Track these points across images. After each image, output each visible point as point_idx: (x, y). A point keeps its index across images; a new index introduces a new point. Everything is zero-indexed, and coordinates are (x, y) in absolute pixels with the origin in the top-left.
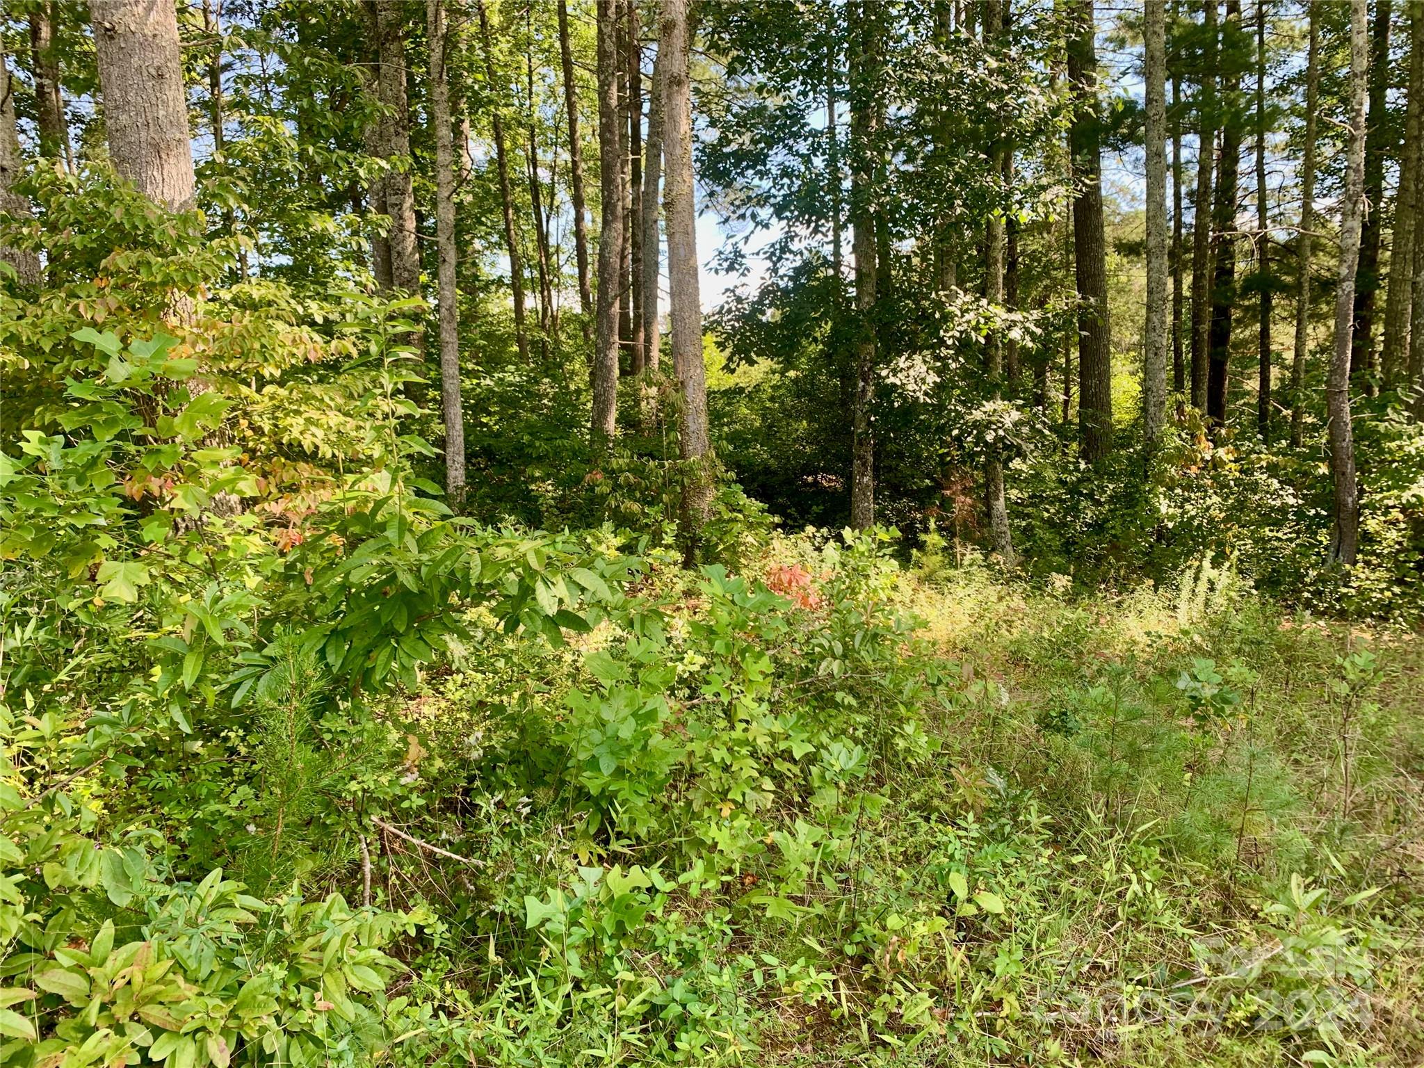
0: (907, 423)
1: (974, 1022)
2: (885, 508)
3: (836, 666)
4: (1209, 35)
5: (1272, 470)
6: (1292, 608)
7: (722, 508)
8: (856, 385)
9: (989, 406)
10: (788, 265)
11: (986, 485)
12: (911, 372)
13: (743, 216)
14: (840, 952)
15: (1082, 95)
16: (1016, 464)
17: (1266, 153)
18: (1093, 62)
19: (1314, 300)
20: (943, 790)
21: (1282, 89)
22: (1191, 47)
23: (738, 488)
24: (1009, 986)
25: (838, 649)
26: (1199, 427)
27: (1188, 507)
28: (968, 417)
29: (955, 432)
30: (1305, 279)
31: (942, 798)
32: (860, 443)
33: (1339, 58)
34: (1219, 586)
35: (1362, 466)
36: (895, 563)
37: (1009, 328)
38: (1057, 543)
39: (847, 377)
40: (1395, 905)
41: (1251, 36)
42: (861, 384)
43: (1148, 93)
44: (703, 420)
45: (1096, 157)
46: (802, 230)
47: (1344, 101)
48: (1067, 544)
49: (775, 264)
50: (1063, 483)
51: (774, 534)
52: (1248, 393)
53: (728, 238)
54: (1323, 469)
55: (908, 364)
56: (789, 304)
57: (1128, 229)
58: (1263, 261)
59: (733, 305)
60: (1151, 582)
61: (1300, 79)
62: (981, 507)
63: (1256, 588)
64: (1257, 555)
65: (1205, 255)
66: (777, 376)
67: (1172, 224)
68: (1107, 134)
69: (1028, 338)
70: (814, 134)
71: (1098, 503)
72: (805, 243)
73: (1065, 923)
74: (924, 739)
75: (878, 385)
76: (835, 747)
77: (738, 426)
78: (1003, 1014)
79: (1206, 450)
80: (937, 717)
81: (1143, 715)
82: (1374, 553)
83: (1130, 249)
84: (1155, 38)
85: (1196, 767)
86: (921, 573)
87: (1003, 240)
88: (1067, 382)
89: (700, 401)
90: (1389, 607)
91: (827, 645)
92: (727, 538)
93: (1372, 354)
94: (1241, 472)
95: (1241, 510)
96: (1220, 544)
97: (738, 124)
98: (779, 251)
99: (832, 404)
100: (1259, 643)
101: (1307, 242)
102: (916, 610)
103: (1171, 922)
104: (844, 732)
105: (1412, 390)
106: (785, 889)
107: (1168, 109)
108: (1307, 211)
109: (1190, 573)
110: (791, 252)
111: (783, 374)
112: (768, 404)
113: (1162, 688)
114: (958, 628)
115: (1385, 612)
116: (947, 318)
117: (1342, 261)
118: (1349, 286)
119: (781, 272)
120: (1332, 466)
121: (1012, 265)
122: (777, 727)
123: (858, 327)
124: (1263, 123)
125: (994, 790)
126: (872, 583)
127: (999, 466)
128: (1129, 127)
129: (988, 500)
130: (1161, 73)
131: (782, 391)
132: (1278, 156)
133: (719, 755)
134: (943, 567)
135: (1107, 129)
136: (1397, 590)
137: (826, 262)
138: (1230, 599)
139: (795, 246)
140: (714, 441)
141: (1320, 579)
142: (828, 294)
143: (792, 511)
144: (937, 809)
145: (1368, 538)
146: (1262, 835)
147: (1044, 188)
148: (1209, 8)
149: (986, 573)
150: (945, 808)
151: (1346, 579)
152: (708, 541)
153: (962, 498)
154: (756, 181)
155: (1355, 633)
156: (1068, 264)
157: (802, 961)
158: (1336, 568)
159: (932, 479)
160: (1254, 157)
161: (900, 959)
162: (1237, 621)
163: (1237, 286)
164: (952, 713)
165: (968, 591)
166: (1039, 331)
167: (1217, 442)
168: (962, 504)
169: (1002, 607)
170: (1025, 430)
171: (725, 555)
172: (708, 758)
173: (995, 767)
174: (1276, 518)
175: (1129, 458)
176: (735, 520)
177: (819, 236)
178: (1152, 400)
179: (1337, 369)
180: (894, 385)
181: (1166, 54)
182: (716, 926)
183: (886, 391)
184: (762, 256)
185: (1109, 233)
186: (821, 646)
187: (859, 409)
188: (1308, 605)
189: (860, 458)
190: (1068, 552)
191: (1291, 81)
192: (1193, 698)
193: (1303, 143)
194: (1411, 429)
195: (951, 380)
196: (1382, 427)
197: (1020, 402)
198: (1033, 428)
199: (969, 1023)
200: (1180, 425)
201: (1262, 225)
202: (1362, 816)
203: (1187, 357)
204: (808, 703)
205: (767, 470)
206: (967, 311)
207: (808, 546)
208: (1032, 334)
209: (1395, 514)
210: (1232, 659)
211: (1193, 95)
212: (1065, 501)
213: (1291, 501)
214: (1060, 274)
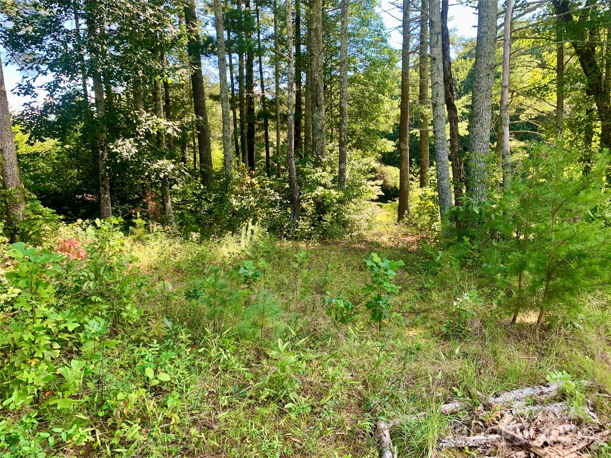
0: (125, 170)
1: (160, 430)
2: (118, 209)
3: (91, 284)
4: (239, 14)
5: (271, 186)
6: (280, 237)
7: (29, 213)
8: (98, 153)
9: (160, 162)
10: (58, 94)
11: (162, 197)
12: (124, 147)
13: (31, 68)
14: (97, 416)
15: (191, 31)
16: (175, 187)
17: (263, 64)
18: (195, 18)
19: (282, 122)
20: (145, 332)
21: (266, 40)
22: (232, 18)
23: (39, 202)
24: (174, 411)
25: (92, 276)
26: (245, 171)
27: (243, 202)
28: (151, 167)
29: (146, 174)
30: (278, 114)
31: (145, 335)
32: (103, 179)
33: (285, 30)
34: (255, 232)
35: (300, 184)
36: (122, 234)
37: (167, 128)
38: (194, 219)
39: (94, 148)
40: (313, 342)
41: (254, 17)
42: (101, 152)
43: (217, 34)
44: (16, 169)
45: (199, 58)
46: (64, 77)
47: (287, 48)
48: (198, 220)
49: (51, 93)
50: (195, 194)
51: (60, 224)
52: (263, 157)
53: (24, 78)
54: (287, 186)
55: (122, 143)
56: (60, 113)
57: (214, 90)
58: (264, 106)
59: (30, 112)
60: (231, 232)
61: (272, 37)
62: (161, 206)
63: (268, 231)
64: (267, 219)
65: (243, 102)
66: (60, 148)
67: (230, 89)
68: (202, 49)
69: (175, 133)
70: (67, 32)
71: (209, 202)
72: (66, 84)
73: (198, 378)
74: (135, 311)
75: (109, 152)
76: (92, 322)
77: (38, 172)
78: (172, 423)
79: (248, 179)
80: (141, 300)
81: (226, 286)
82: (305, 215)
83: (215, 98)
84: (218, 12)
85: (247, 303)
86: (135, 237)
87: (161, 90)
88: (194, 152)
89: (13, 159)
90: (310, 235)
91: (86, 275)
92: (33, 228)
93: (301, 143)
94: (261, 187)
95: (262, 202)
96: (255, 215)
97: (24, 21)
98: (52, 88)
99: (87, 161)
100: (269, 252)
101: (278, 100)
102: (133, 254)
103: (239, 367)
104: (97, 314)
105: (313, 156)
106: (67, 394)
107: (225, 42)
108: (277, 88)
109: (244, 228)
110: (60, 88)
111: (62, 146)
112: (55, 161)
113: (235, 274)
114: (152, 259)
115: (309, 237)
116: (139, 123)
117: (289, 108)
118: (291, 118)
119: (55, 97)
120: (290, 185)
121: (167, 101)
122: (60, 318)
123: (97, 125)
124: (261, 52)
125: (167, 328)
126: (111, 243)
127: (167, 188)
128: (211, 47)
129: (164, 203)
130: (222, 27)
131: (63, 155)
132: (267, 66)
133: (27, 336)
134: (144, 233)
135: (202, 47)
136: (312, 228)
137: (78, 94)
138: (259, 237)
139: (62, 85)
140: (23, 180)
141: (289, 226)
142: (81, 108)
143: (70, 212)
144: (143, 341)
145: (303, 210)
146: (270, 326)
147: (177, 69)
148: (238, 4)
149: (164, 234)
150: (146, 339)
151: (297, 225)
152: (23, 230)
153: (151, 202)
154: (37, 51)
155: (301, 245)
156: (191, 102)
157: (75, 426)
158: (294, 222)
159: (138, 195)
160: (258, 65)
161: (125, 412)
162: (261, 244)
163: (256, 115)
164: (149, 298)
165: (156, 243)
166: (180, 130)
167: (252, 177)
168: (152, 205)
169: (171, 248)
170: (177, 172)
171: (33, 237)
172: (21, 339)
173: (167, 318)
174: (273, 204)
175: (220, 183)
176: (38, 219)
177: (74, 81)
178: (227, 160)
179: (289, 149)
180: (117, 153)
181: (223, 19)
182: (27, 421)
183: (113, 155)
184: (44, 88)
185: (207, 91)
186: (83, 276)
187: (101, 163)
188: (285, 236)
189: (103, 186)
190: (199, 223)
191: (269, 37)
192: (245, 276)
193: (275, 61)
194: (314, 171)
195: (143, 150)
196: (305, 170)
197: (174, 160)
198: (180, 171)
199: (157, 432)
200: (238, 170)
201: (263, 92)
202: (303, 311)
203: (239, 143)
204: (78, 303)
205: (56, 193)
206: (148, 120)
207: (79, 229)
208: (177, 131)
209: (311, 201)
210: (260, 259)
211: (235, 38)
212: (196, 202)
213: (278, 198)
214: (188, 106)
